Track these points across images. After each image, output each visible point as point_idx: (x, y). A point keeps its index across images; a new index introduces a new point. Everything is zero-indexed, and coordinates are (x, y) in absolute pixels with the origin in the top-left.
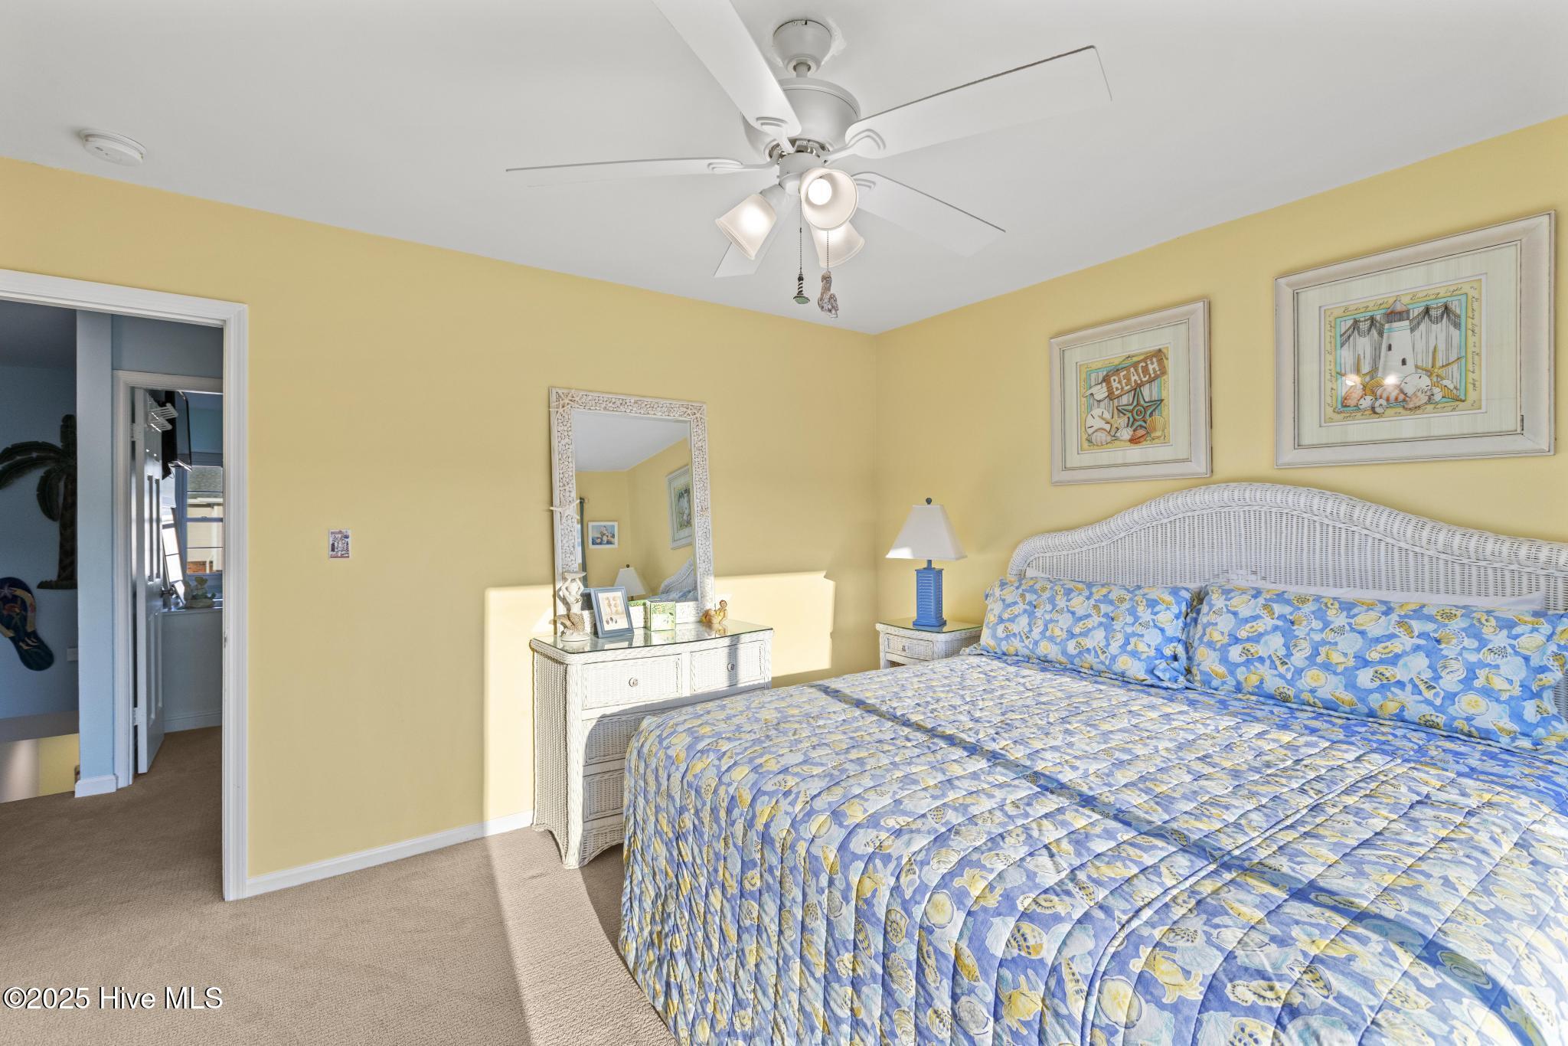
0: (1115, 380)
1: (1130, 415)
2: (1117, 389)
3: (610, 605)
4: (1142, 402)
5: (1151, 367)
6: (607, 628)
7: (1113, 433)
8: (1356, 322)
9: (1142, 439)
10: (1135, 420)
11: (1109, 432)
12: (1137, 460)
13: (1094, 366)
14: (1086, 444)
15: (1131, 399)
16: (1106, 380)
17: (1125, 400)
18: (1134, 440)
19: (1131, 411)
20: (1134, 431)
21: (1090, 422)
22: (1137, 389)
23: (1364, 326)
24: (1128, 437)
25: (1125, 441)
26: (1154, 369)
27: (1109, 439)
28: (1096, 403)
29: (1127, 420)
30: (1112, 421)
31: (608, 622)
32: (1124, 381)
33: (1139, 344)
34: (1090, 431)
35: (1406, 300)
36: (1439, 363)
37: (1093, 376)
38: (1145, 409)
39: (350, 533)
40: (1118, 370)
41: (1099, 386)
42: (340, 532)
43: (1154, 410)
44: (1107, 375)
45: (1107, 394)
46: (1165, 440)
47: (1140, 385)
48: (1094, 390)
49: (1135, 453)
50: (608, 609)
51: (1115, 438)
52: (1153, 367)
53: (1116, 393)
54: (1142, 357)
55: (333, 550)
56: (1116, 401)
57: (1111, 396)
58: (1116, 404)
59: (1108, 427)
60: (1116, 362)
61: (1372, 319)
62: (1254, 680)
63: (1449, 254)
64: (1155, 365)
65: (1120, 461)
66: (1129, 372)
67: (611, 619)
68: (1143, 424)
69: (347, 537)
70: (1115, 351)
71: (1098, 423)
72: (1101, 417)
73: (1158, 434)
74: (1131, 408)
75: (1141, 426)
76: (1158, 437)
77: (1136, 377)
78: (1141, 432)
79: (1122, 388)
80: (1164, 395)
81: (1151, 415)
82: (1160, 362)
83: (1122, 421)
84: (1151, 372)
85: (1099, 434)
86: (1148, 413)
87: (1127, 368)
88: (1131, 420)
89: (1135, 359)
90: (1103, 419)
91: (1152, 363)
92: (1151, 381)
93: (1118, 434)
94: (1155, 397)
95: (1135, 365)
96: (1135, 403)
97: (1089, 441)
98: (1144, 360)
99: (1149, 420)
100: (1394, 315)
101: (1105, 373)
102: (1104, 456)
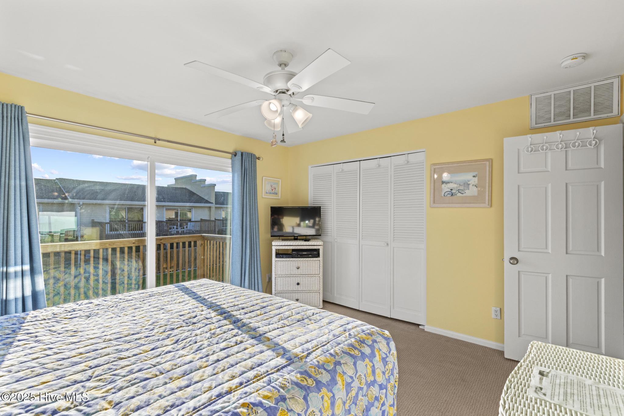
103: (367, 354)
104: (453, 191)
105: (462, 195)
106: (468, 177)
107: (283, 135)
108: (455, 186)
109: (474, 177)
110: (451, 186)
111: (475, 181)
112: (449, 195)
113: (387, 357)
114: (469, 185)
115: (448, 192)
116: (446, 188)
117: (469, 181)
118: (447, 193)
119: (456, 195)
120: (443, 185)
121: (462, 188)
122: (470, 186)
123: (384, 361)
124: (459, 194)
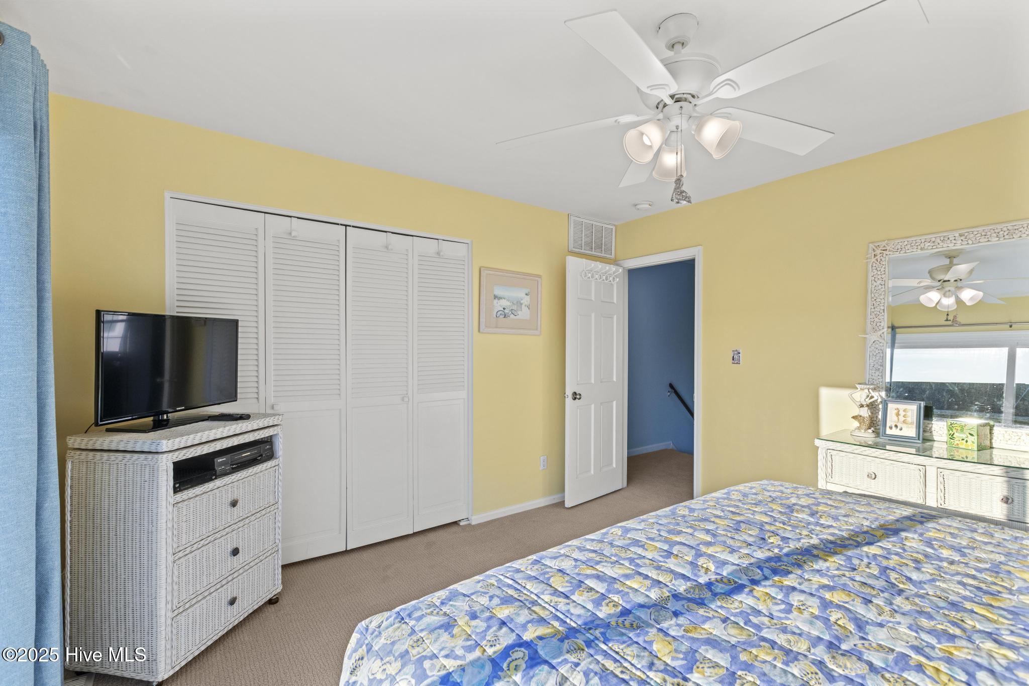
3: (898, 415)
6: (888, 432)
31: (891, 428)
39: (741, 351)
42: (736, 350)
50: (895, 418)
55: (733, 360)
67: (896, 426)
69: (739, 353)
104: (506, 311)
105: (515, 317)
106: (520, 294)
108: (508, 304)
109: (526, 294)
110: (504, 303)
111: (526, 300)
112: (501, 316)
114: (521, 304)
115: (501, 312)
116: (499, 305)
117: (522, 300)
118: (499, 313)
119: (509, 316)
120: (496, 301)
121: (515, 308)
122: (523, 306)
124: (512, 316)
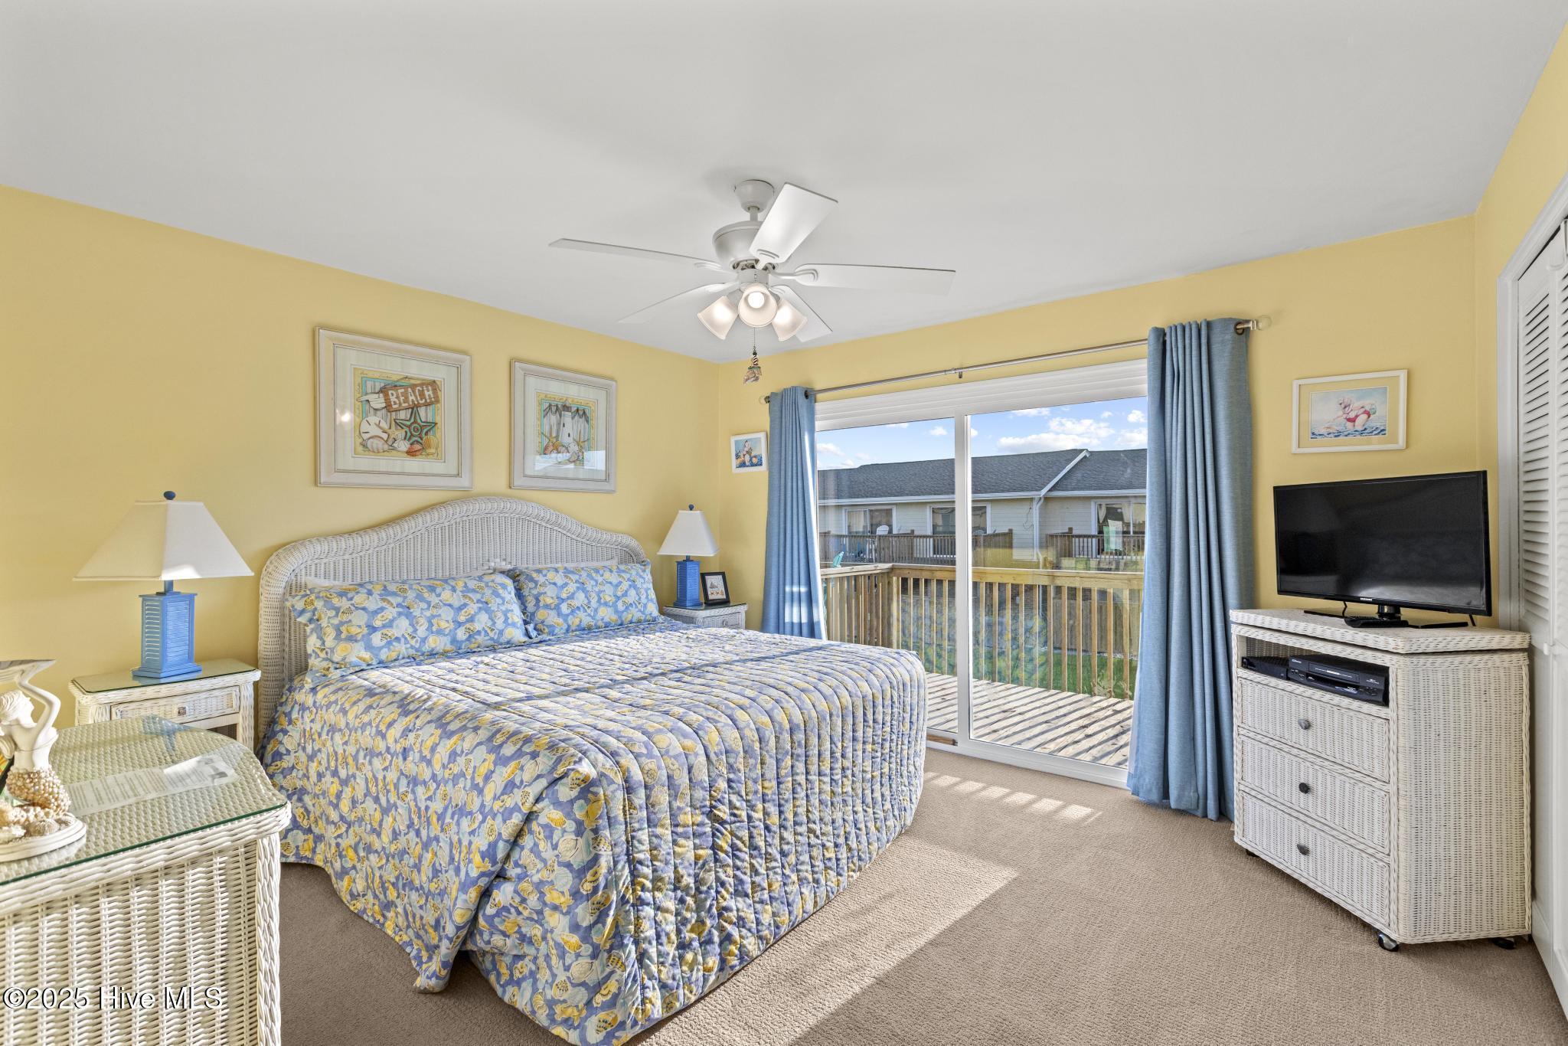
0: (392, 394)
1: (407, 430)
2: (395, 403)
4: (419, 421)
5: (427, 393)
7: (390, 443)
8: (550, 405)
9: (417, 453)
10: (412, 435)
11: (386, 441)
12: (416, 470)
13: (370, 374)
14: (360, 449)
15: (409, 416)
16: (383, 391)
17: (403, 415)
18: (411, 453)
19: (409, 427)
20: (411, 444)
21: (365, 427)
22: (414, 408)
23: (554, 409)
24: (405, 449)
25: (402, 452)
26: (429, 395)
27: (386, 447)
28: (372, 411)
29: (404, 434)
30: (390, 431)
32: (402, 398)
33: (418, 371)
34: (366, 436)
35: (570, 401)
36: (582, 440)
37: (369, 384)
38: (422, 427)
40: (396, 386)
41: (376, 396)
43: (430, 430)
44: (384, 387)
45: (384, 405)
46: (439, 456)
47: (418, 406)
48: (371, 397)
49: (414, 464)
51: (392, 448)
52: (428, 393)
53: (394, 406)
54: (418, 382)
56: (394, 414)
57: (388, 407)
58: (394, 416)
59: (385, 436)
60: (395, 378)
61: (557, 406)
62: (577, 622)
63: (587, 385)
64: (431, 392)
65: (398, 470)
66: (406, 391)
68: (419, 440)
70: (394, 368)
71: (375, 431)
72: (378, 425)
73: (432, 450)
74: (408, 423)
75: (418, 442)
76: (433, 454)
77: (413, 398)
78: (417, 447)
79: (400, 404)
80: (438, 419)
81: (426, 434)
82: (435, 390)
83: (400, 434)
84: (427, 397)
85: (376, 441)
86: (425, 431)
87: (405, 387)
88: (409, 434)
89: (413, 382)
90: (380, 428)
91: (428, 391)
92: (427, 405)
93: (395, 445)
94: (430, 419)
95: (413, 387)
96: (412, 420)
97: (364, 445)
98: (422, 385)
99: (425, 438)
100: (566, 408)
101: (382, 385)
102: (383, 463)
103: (502, 753)
107: (755, 354)
113: (519, 787)
123: (510, 786)
